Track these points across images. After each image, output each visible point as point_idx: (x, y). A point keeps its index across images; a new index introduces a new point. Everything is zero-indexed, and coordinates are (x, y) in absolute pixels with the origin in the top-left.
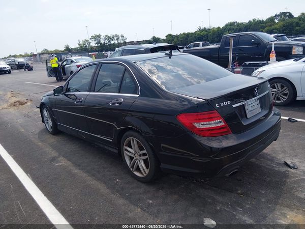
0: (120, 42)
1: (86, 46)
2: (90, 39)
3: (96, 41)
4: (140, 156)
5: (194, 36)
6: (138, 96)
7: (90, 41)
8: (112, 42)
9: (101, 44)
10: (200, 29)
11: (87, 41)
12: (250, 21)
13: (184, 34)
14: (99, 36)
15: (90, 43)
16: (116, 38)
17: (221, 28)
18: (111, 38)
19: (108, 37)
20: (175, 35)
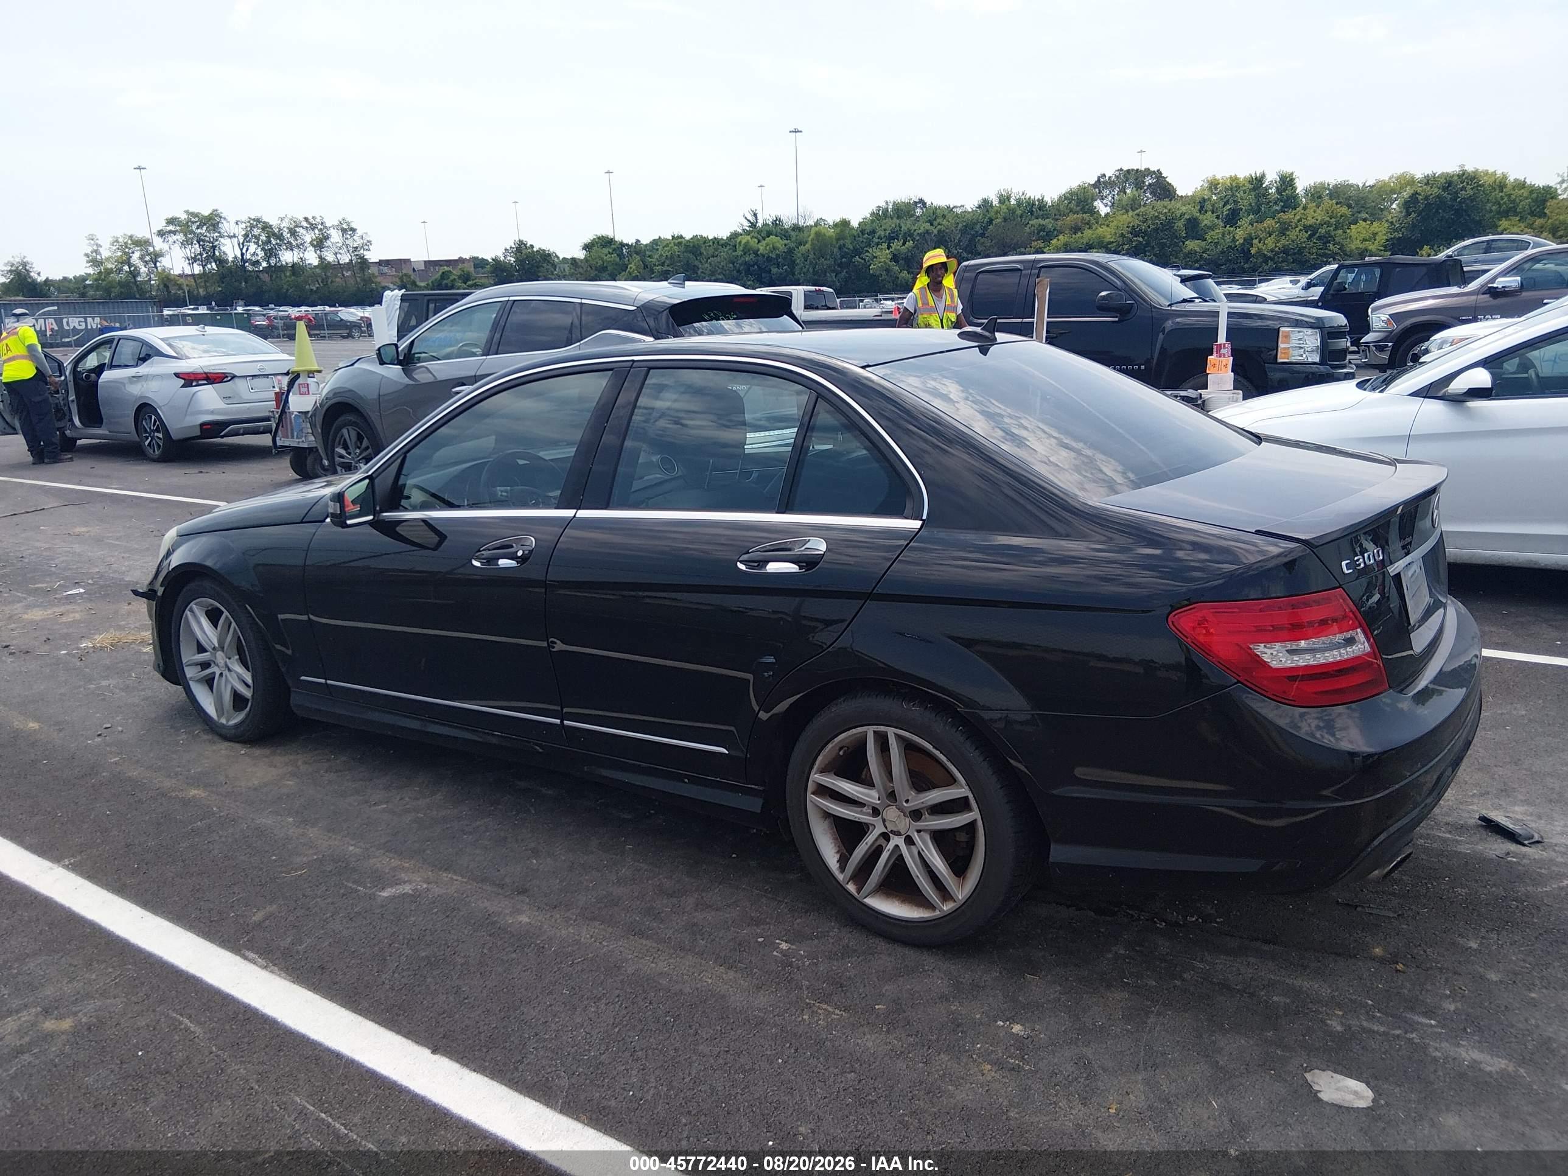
0: (330, 258)
1: (134, 274)
2: (161, 233)
3: (196, 248)
4: (916, 815)
5: (724, 253)
6: (917, 524)
7: (158, 244)
8: (287, 257)
9: (221, 261)
10: (753, 225)
11: (142, 243)
12: (985, 204)
13: (678, 239)
14: (212, 221)
15: (156, 257)
16: (308, 237)
17: (855, 224)
18: (280, 237)
19: (266, 227)
20: (630, 240)
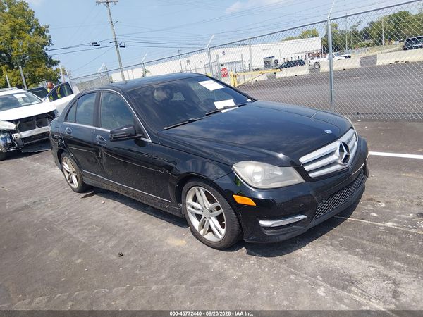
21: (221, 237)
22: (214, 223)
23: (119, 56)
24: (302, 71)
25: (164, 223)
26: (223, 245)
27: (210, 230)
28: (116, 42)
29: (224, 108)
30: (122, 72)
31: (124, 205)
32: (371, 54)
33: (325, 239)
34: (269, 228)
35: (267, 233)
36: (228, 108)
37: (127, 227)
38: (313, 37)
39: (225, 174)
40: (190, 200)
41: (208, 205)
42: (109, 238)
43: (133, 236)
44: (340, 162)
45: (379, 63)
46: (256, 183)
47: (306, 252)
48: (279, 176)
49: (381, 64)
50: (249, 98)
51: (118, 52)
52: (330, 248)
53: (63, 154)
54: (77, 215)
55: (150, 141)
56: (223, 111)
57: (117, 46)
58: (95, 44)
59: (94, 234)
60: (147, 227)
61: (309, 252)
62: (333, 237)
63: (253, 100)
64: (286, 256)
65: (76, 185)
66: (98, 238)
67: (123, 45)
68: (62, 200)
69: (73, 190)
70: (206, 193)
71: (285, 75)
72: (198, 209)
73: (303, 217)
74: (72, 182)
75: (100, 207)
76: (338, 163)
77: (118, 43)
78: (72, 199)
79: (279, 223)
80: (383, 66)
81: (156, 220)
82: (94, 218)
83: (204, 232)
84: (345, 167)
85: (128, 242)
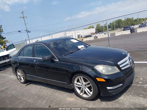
21: (90, 95)
22: (87, 90)
23: (28, 35)
24: (92, 38)
25: (63, 92)
26: (91, 98)
27: (85, 93)
28: (27, 30)
29: (82, 48)
30: (29, 41)
31: (44, 87)
32: (112, 33)
33: (127, 93)
34: (110, 90)
35: (110, 91)
36: (83, 48)
37: (48, 95)
38: (92, 28)
39: (91, 70)
40: (76, 82)
41: (84, 83)
42: (42, 100)
43: (52, 99)
44: (129, 64)
45: (116, 35)
46: (104, 73)
47: (123, 98)
48: (110, 70)
49: (117, 35)
50: (88, 45)
51: (28, 34)
52: (131, 96)
53: (18, 69)
54: (26, 92)
55: (58, 61)
56: (81, 49)
57: (27, 32)
58: (19, 31)
59: (35, 99)
60: (57, 94)
61: (124, 98)
62: (130, 92)
63: (89, 46)
64: (116, 100)
65: (23, 80)
66: (37, 101)
67: (29, 31)
68: (18, 87)
69: (21, 83)
70: (83, 78)
71: (86, 40)
72: (79, 85)
73: (121, 85)
74: (21, 80)
75: (34, 89)
76: (128, 65)
77: (28, 31)
78: (22, 86)
79: (114, 87)
80: (118, 36)
81: (59, 91)
82: (33, 93)
83: (82, 94)
84: (131, 65)
85: (51, 101)
